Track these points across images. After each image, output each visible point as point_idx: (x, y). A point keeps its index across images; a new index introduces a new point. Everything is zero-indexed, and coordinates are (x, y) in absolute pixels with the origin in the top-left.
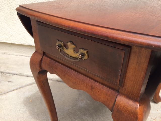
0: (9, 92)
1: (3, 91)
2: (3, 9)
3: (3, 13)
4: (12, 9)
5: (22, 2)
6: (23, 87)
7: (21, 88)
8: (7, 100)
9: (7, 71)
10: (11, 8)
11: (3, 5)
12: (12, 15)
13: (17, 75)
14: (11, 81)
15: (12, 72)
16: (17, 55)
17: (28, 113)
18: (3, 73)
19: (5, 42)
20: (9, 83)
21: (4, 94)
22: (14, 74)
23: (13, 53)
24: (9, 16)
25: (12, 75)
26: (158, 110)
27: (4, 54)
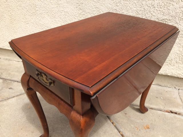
0: (10, 98)
1: (5, 97)
2: (5, 18)
3: (4, 22)
4: (13, 19)
5: (22, 13)
6: (23, 94)
7: (21, 95)
8: (7, 106)
9: (9, 78)
10: (12, 17)
11: (4, 14)
12: (13, 24)
13: (17, 82)
14: (12, 88)
15: (13, 79)
16: (18, 61)
17: (25, 118)
18: (5, 80)
19: (7, 49)
20: (10, 90)
21: (5, 100)
22: (15, 81)
23: (15, 59)
24: (10, 25)
25: (14, 82)
26: (143, 120)
27: (7, 59)
